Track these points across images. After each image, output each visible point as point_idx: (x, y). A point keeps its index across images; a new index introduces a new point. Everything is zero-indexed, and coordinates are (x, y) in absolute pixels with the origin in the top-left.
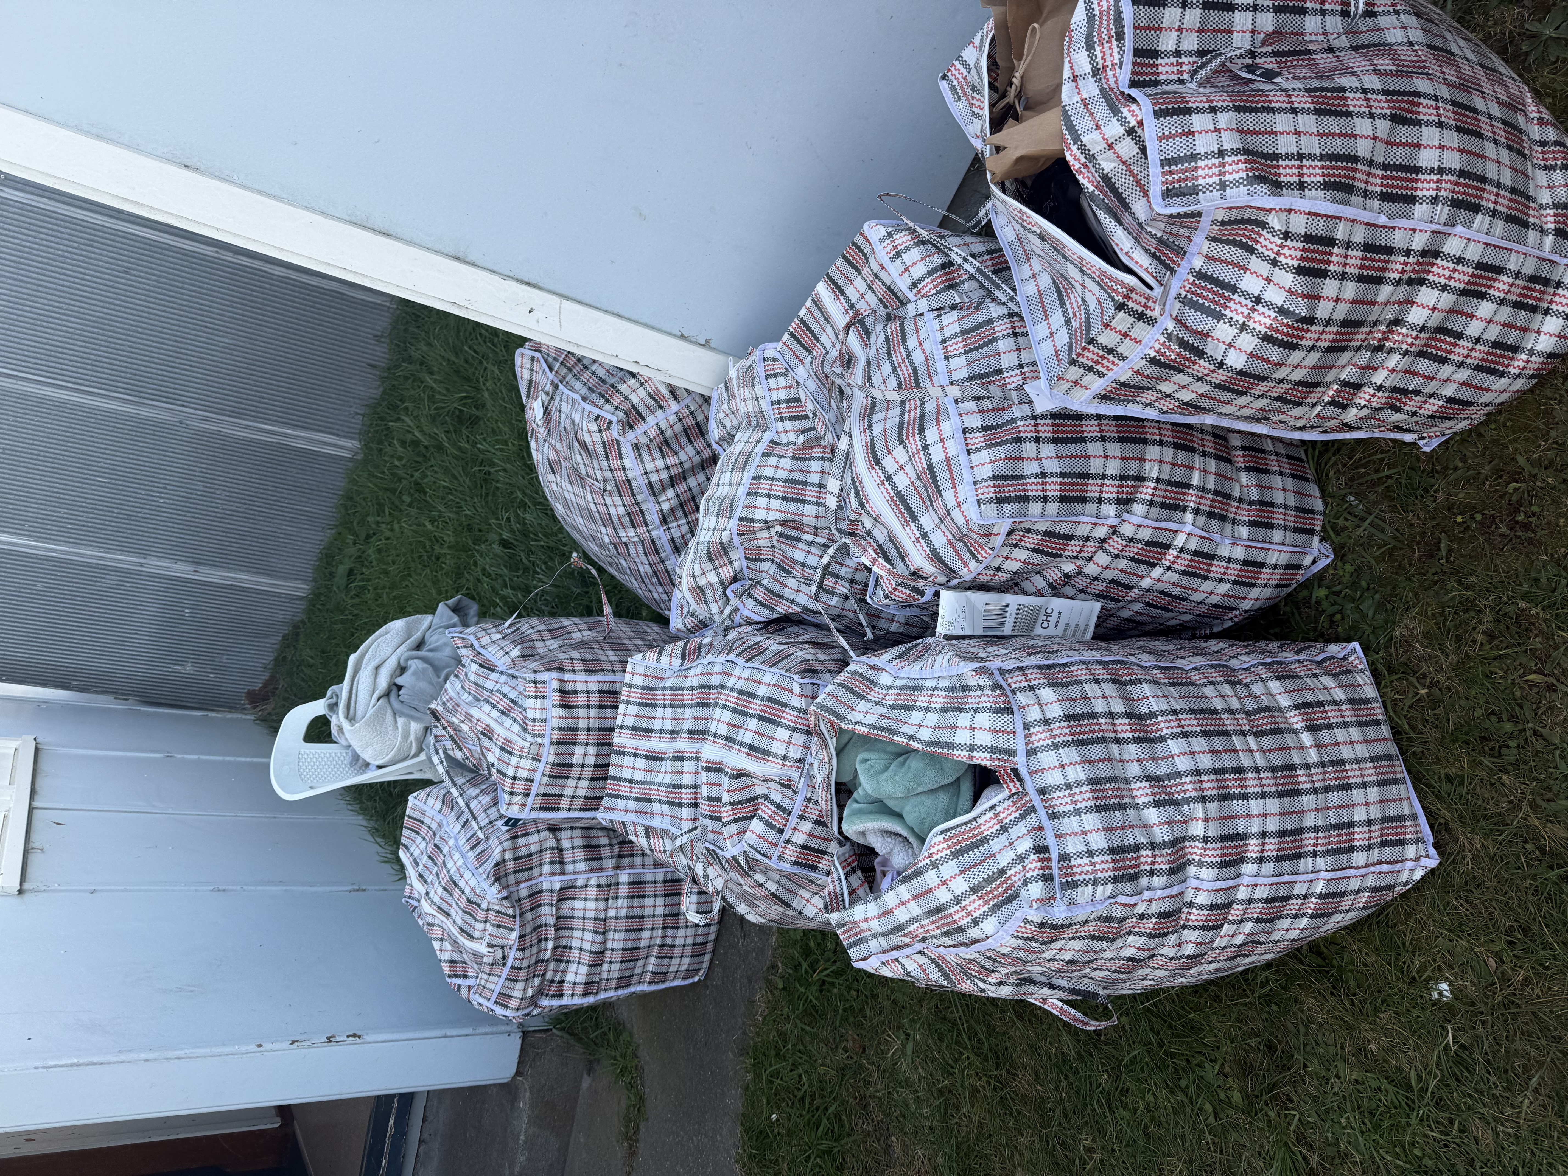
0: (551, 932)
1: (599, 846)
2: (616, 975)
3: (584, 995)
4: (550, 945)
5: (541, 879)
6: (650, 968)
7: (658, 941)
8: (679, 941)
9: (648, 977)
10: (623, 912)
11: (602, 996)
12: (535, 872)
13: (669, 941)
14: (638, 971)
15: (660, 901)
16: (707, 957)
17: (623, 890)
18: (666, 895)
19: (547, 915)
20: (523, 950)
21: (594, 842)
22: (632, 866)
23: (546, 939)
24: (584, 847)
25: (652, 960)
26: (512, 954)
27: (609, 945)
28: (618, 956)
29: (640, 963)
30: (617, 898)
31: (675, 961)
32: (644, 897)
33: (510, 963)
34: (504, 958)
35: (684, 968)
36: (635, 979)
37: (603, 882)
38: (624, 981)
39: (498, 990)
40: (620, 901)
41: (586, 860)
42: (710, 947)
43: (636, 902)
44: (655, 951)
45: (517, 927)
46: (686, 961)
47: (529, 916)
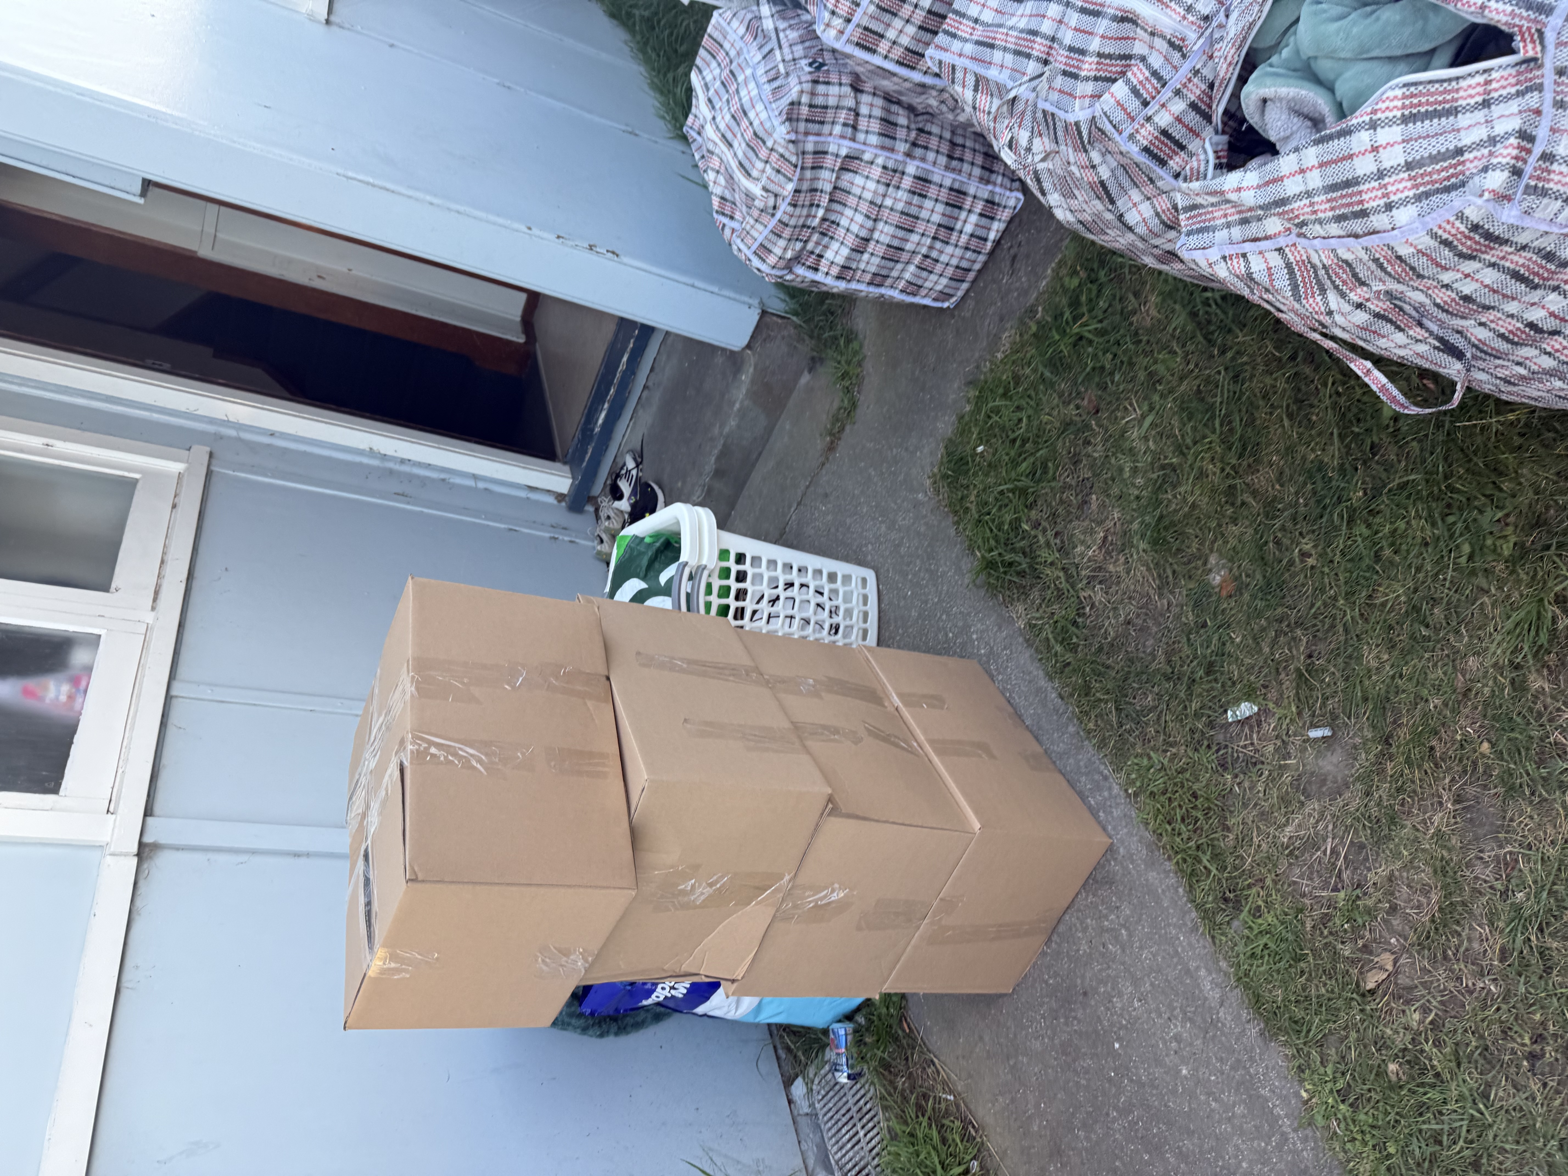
0: (825, 200)
1: (896, 125)
2: (873, 269)
3: (839, 278)
4: (821, 213)
5: (830, 139)
6: (907, 276)
7: (924, 250)
8: (944, 258)
9: (902, 284)
10: (900, 206)
11: (854, 286)
12: (826, 129)
13: (934, 254)
14: (895, 274)
15: (940, 208)
16: (965, 286)
17: (907, 182)
18: (947, 204)
19: (826, 180)
20: (795, 206)
21: (892, 118)
22: (923, 159)
23: (818, 206)
24: (882, 119)
25: (912, 268)
26: (784, 207)
27: (876, 235)
28: (881, 250)
29: (899, 266)
30: (898, 188)
31: (933, 278)
32: (925, 197)
33: (779, 215)
34: (775, 208)
35: (939, 288)
36: (889, 281)
37: (890, 164)
38: (878, 280)
39: (760, 240)
40: (900, 193)
41: (880, 134)
42: (971, 276)
43: (916, 200)
44: (917, 259)
45: (795, 178)
46: (944, 281)
47: (808, 174)
